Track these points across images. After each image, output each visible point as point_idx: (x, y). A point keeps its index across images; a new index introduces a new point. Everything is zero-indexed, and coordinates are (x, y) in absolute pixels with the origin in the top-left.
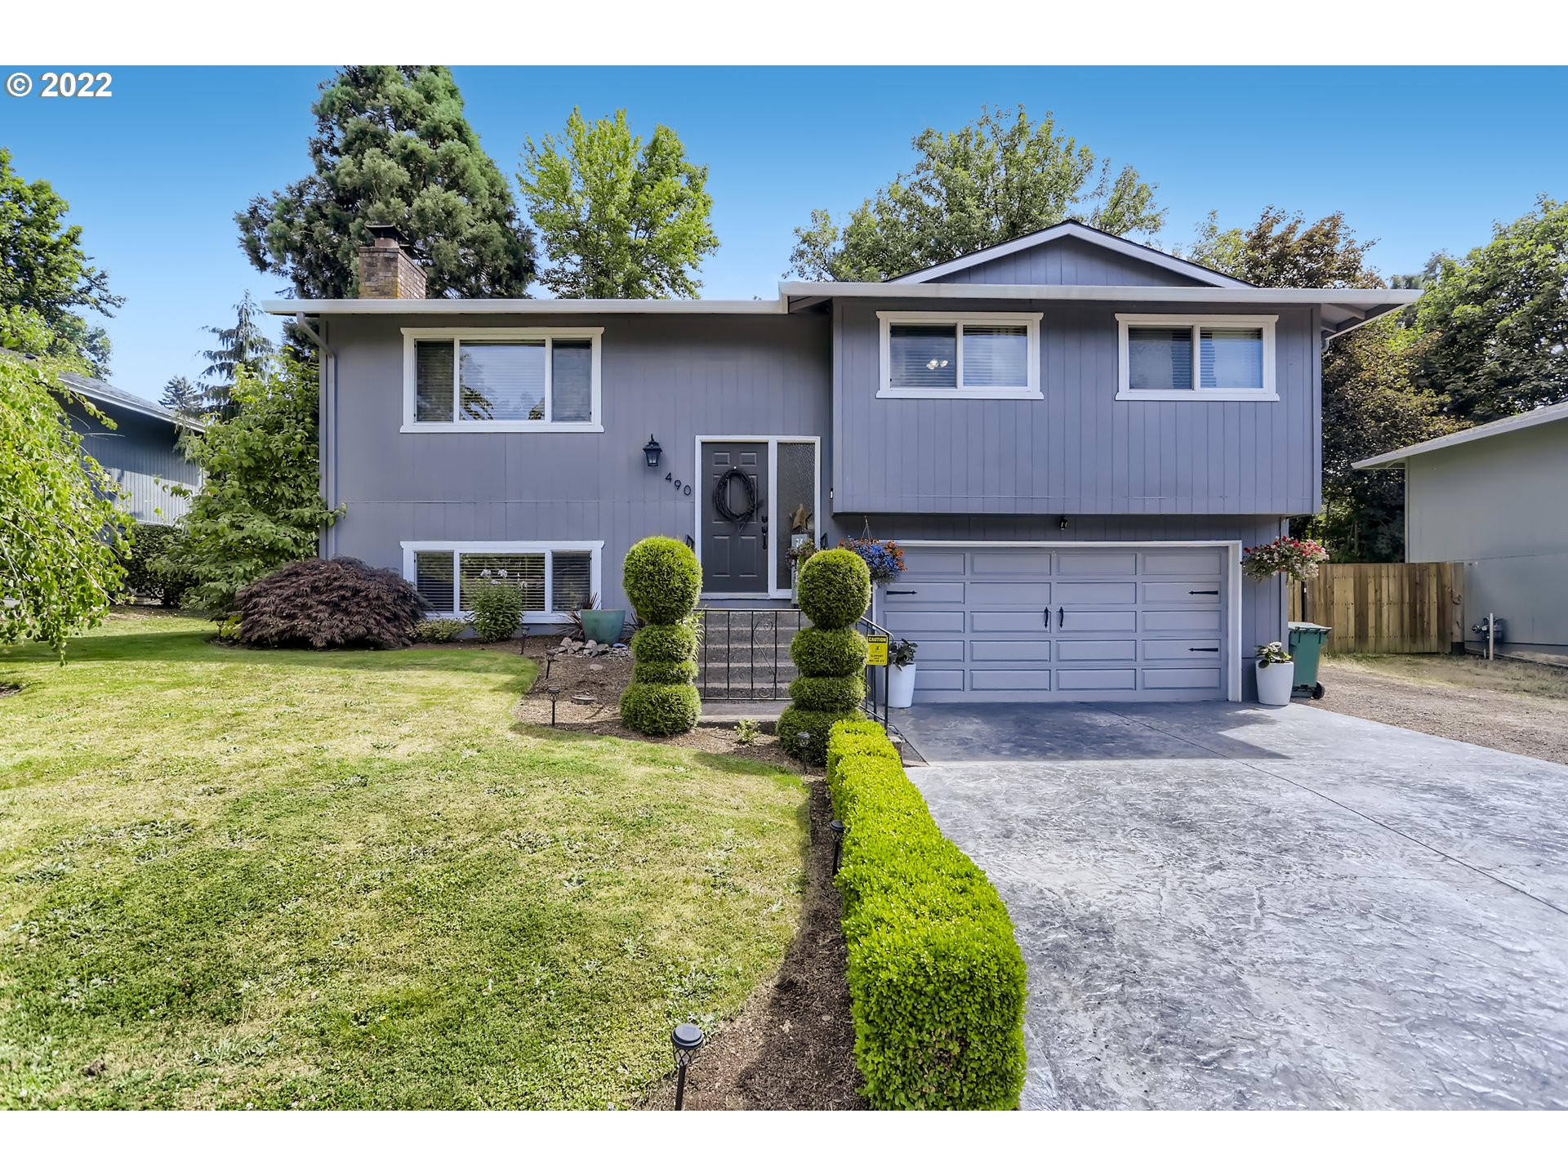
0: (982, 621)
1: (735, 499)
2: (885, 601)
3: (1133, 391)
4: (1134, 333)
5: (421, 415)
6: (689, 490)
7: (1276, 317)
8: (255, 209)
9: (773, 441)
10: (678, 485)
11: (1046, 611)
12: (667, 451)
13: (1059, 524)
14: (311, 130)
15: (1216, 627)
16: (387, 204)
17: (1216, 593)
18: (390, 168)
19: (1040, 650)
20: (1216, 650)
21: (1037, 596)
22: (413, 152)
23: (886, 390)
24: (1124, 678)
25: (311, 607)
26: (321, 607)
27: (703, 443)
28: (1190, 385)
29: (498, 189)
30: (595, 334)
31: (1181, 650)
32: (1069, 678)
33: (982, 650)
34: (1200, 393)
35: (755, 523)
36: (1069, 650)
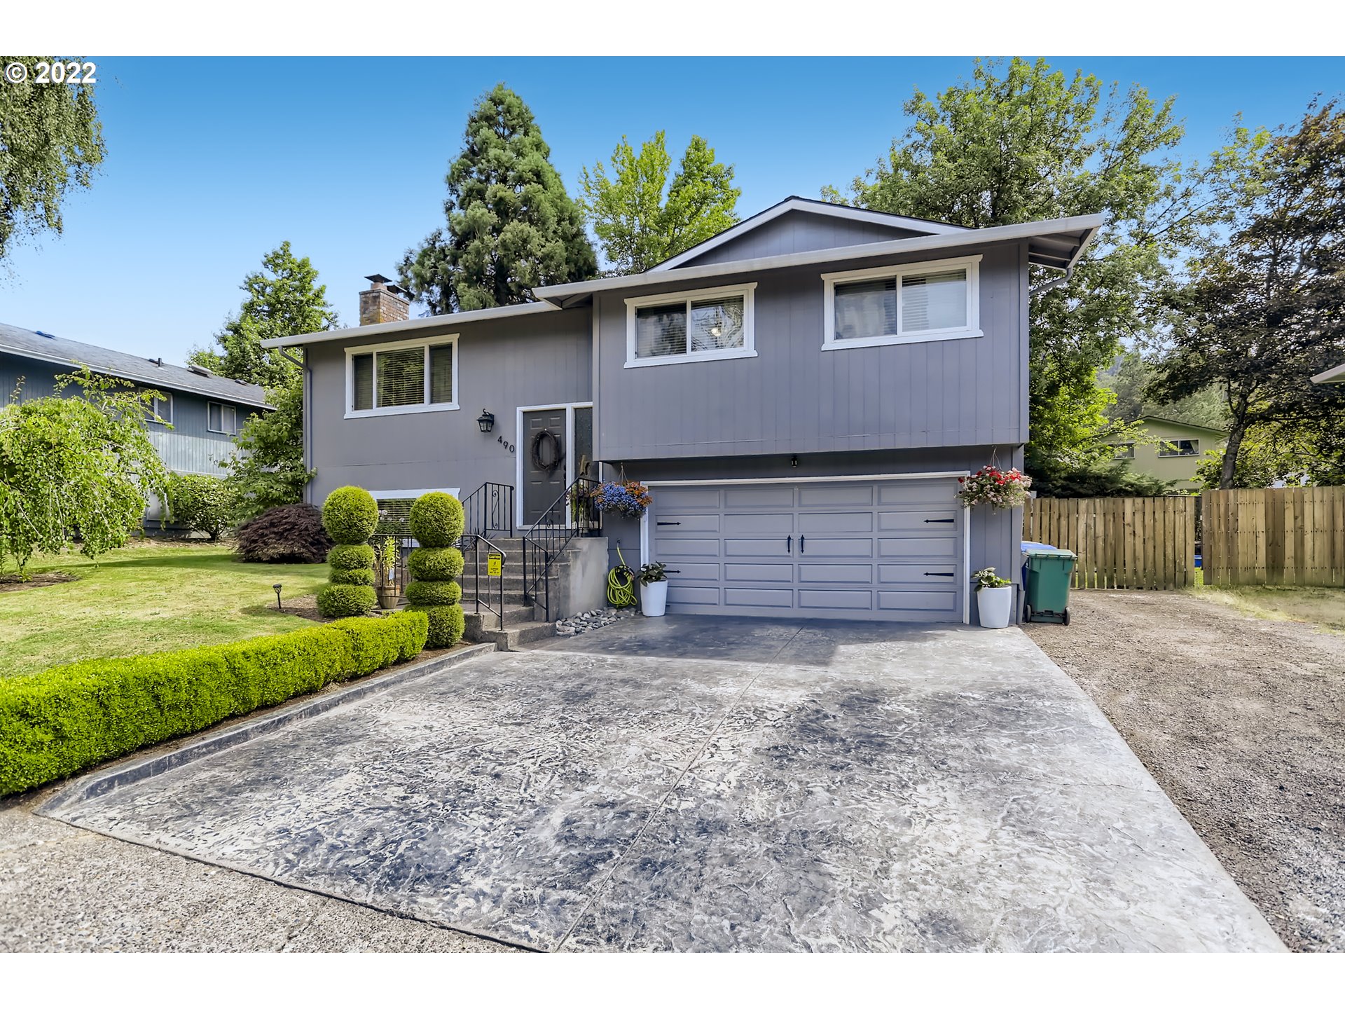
0: (735, 547)
1: (547, 454)
2: (657, 531)
3: (837, 341)
4: (840, 289)
5: (357, 407)
6: (513, 449)
7: (980, 257)
8: (408, 258)
9: (570, 407)
10: (506, 445)
11: (789, 538)
12: (498, 419)
13: (795, 462)
14: (445, 195)
15: (950, 552)
16: (482, 241)
17: (952, 521)
18: (483, 215)
19: (784, 572)
20: (951, 575)
21: (783, 525)
22: (501, 199)
23: (631, 361)
24: (862, 598)
25: (267, 535)
26: (272, 536)
27: (524, 413)
28: (893, 330)
29: (566, 215)
30: (453, 339)
31: (916, 573)
32: (809, 597)
33: (735, 571)
34: (903, 336)
35: (559, 472)
36: (810, 573)
